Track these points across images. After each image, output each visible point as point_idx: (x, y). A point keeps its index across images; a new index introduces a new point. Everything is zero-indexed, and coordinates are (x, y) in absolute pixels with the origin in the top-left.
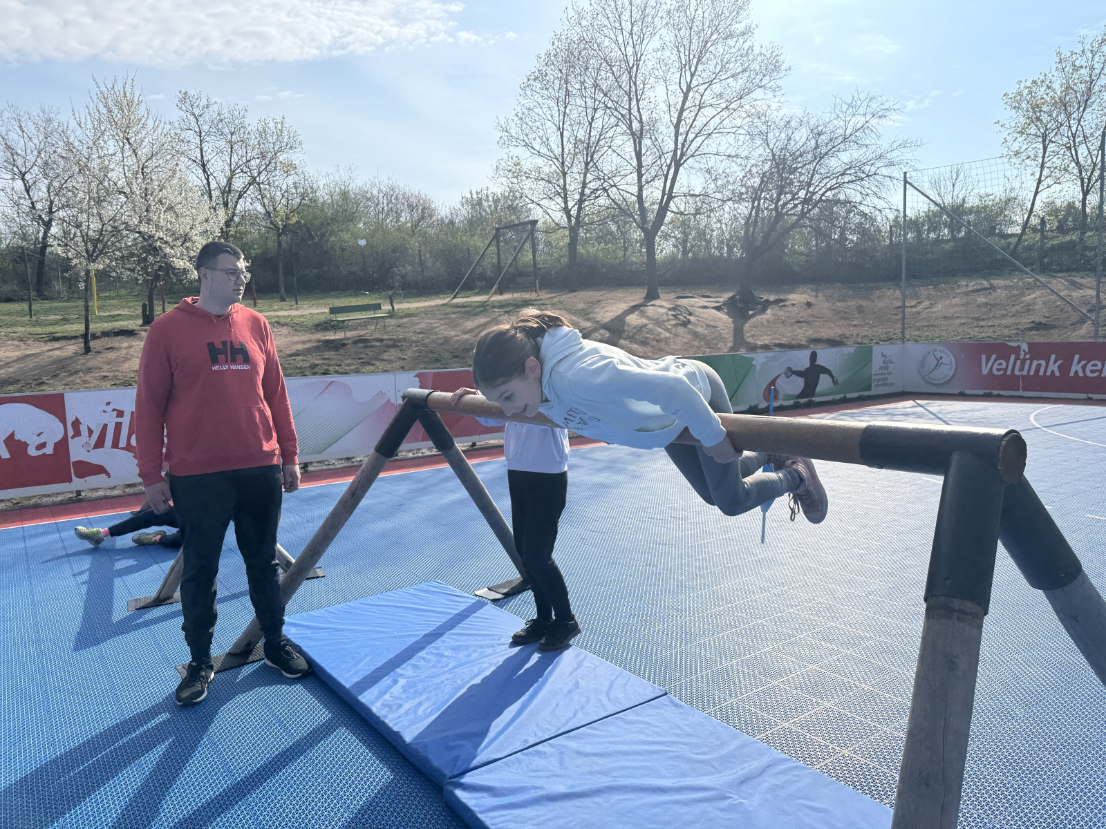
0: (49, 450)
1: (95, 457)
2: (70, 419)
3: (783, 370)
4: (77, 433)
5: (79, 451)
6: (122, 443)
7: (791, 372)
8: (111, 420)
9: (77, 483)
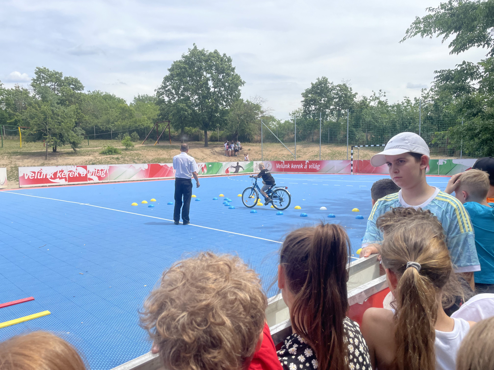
0: (84, 175)
1: (91, 177)
2: (88, 170)
3: (230, 166)
4: (89, 173)
5: (89, 176)
6: (96, 175)
7: (232, 167)
8: (94, 171)
9: (89, 182)
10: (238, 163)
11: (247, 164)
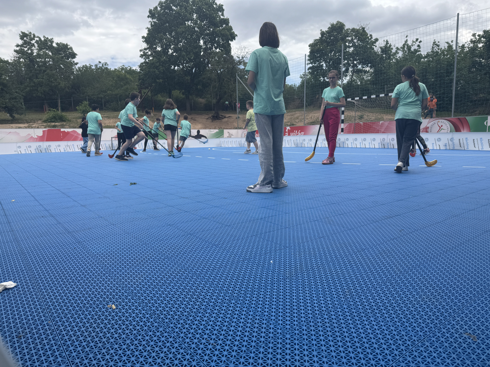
10: (198, 132)
11: (213, 133)
